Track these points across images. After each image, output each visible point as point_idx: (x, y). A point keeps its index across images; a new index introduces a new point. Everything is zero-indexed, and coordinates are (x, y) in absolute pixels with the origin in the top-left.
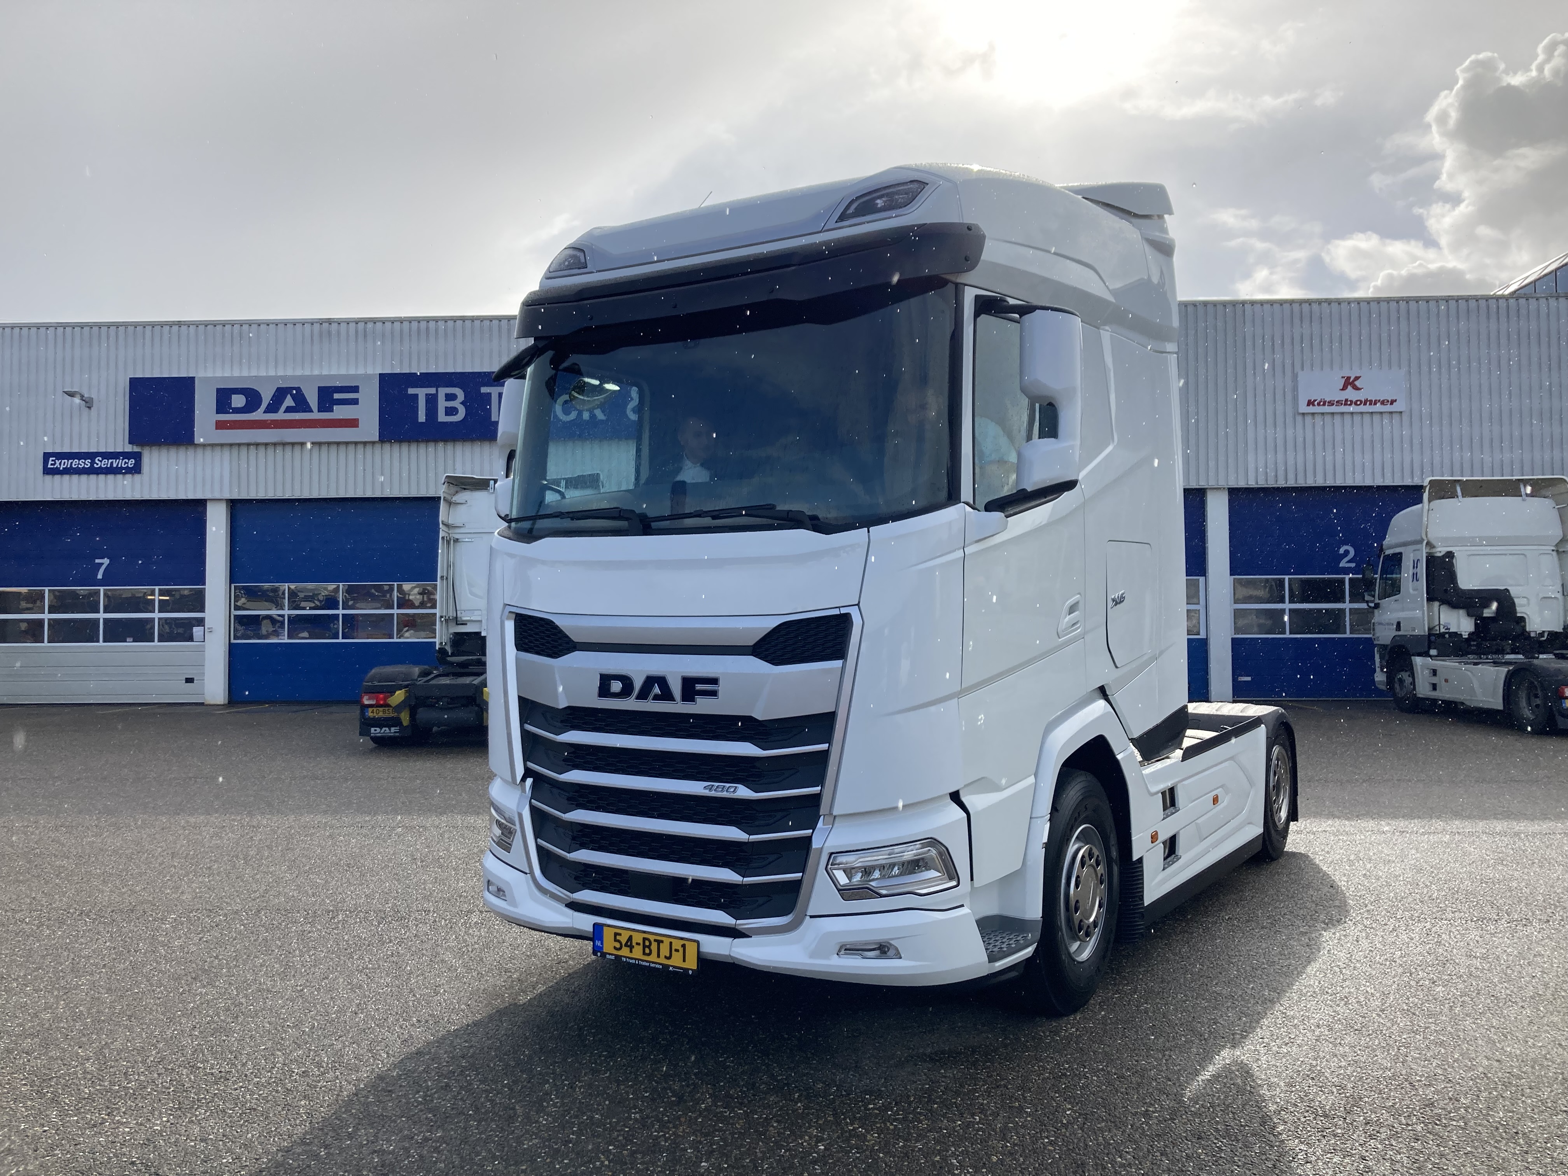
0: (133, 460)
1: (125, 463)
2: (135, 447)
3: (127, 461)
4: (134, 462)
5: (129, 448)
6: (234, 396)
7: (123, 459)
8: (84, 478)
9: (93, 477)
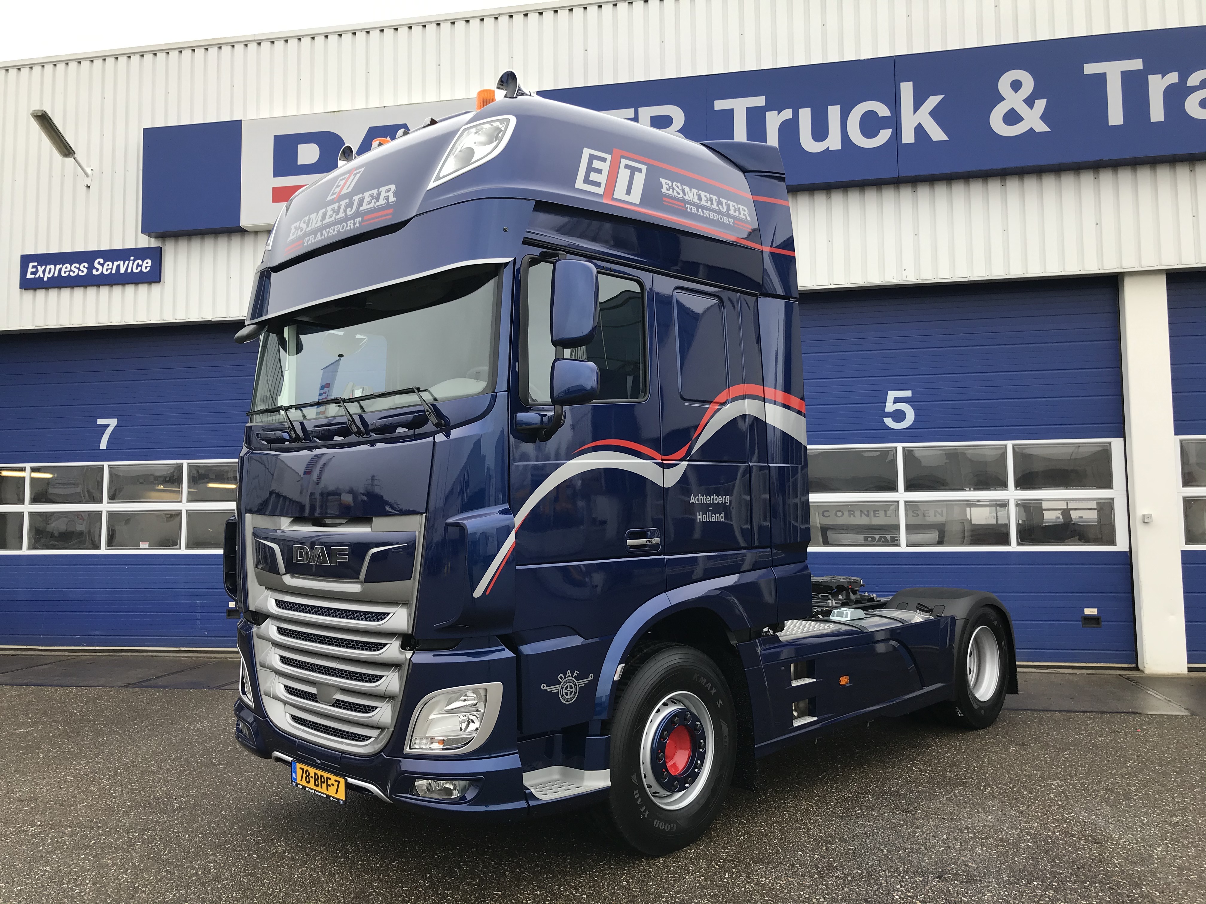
0: (149, 261)
1: (138, 265)
2: (153, 240)
3: (140, 262)
4: (150, 264)
5: (145, 242)
6: (301, 147)
7: (134, 261)
8: (79, 292)
9: (92, 291)
